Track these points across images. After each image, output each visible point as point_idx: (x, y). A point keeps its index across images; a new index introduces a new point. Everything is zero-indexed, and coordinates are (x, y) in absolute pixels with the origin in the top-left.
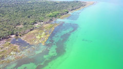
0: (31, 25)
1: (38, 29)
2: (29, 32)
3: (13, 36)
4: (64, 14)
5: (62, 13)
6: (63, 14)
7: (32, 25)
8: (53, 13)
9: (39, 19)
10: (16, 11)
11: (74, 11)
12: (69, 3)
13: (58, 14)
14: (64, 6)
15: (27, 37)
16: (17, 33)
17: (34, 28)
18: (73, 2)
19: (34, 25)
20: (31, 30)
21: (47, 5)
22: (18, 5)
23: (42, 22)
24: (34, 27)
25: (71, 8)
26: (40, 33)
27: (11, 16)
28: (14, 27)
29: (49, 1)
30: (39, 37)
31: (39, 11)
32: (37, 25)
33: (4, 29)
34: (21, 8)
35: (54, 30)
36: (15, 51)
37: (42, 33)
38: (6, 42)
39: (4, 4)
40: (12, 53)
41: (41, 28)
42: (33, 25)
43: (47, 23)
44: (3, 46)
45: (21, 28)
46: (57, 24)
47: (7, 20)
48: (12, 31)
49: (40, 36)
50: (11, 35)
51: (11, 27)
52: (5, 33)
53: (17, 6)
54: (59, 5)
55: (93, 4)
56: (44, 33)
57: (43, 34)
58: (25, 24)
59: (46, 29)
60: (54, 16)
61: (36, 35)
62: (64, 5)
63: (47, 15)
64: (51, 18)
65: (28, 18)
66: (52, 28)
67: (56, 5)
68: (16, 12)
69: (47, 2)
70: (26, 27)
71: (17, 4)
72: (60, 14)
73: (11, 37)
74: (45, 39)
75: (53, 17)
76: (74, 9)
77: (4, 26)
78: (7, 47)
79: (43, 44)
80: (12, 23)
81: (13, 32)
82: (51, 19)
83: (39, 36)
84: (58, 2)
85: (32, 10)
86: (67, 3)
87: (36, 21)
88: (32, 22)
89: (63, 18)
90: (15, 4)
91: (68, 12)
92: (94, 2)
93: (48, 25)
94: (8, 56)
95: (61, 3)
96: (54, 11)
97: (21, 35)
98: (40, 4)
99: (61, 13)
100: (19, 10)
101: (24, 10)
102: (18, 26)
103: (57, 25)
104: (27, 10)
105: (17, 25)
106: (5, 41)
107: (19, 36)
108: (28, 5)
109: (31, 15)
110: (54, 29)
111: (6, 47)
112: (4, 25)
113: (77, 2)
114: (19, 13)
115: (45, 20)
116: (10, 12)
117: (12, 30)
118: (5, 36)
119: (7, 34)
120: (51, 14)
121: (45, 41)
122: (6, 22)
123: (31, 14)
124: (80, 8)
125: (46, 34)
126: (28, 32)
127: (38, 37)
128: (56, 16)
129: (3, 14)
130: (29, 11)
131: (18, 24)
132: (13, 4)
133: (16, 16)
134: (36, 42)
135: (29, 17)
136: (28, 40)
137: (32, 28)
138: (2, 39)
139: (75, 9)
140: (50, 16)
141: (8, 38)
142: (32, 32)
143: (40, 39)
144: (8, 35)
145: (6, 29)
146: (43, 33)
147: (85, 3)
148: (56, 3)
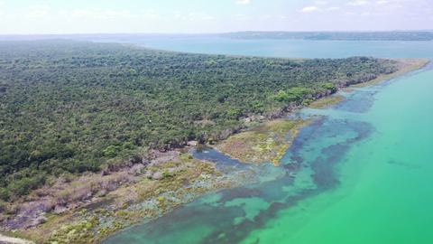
0: (231, 119)
1: (252, 130)
2: (231, 137)
3: (194, 143)
4: (321, 96)
5: (317, 93)
6: (318, 96)
7: (234, 119)
8: (289, 91)
9: (251, 106)
10: (181, 85)
11: (355, 88)
12: (335, 64)
13: (305, 93)
14: (318, 74)
15: (230, 147)
16: (202, 135)
17: (241, 128)
18: (349, 60)
19: (240, 121)
20: (235, 132)
21: (264, 71)
22: (182, 71)
23: (261, 113)
25: (344, 80)
26: (262, 140)
27: (175, 97)
28: (189, 121)
29: (269, 59)
30: (261, 149)
31: (246, 87)
32: (247, 121)
34: (190, 77)
35: (298, 134)
36: (208, 172)
37: (265, 141)
38: (180, 154)
40: (203, 176)
41: (259, 129)
43: (275, 117)
46: (304, 121)
47: (167, 107)
48: (190, 131)
49: (263, 146)
50: (191, 139)
52: (176, 135)
54: (301, 69)
55: (424, 66)
56: (270, 141)
58: (215, 116)
59: (274, 130)
60: (294, 100)
61: (250, 143)
62: (321, 69)
63: (273, 96)
64: (286, 105)
65: (220, 104)
66: (292, 130)
67: (292, 71)
68: (182, 88)
69: (263, 62)
72: (310, 96)
73: (189, 146)
74: (278, 154)
75: (289, 101)
76: (353, 83)
77: (167, 119)
79: (275, 165)
80: (182, 114)
81: (192, 133)
82: (286, 108)
83: (259, 146)
84: (298, 62)
86: (329, 64)
87: (243, 112)
88: (234, 112)
89: (320, 107)
91: (334, 91)
92: (426, 60)
93: (275, 122)
94: (197, 181)
95: (308, 64)
96: (290, 87)
97: (213, 142)
98: (241, 67)
99: (314, 92)
100: (189, 82)
101: (203, 84)
102: (199, 122)
103: (304, 124)
104: (210, 83)
105: (195, 120)
106: (178, 152)
107: (208, 144)
108: (208, 70)
109: (226, 97)
110: (297, 132)
112: (164, 118)
113: (364, 60)
114: (193, 91)
115: (269, 110)
117: (188, 128)
118: (177, 140)
119: (181, 136)
120: (282, 93)
121: (280, 158)
123: (226, 95)
124: (374, 78)
125: (278, 143)
126: (228, 137)
127: (258, 148)
128: (298, 99)
130: (216, 85)
131: (197, 117)
133: (187, 97)
135: (221, 101)
136: (233, 152)
137: (236, 127)
138: (171, 147)
139: (359, 82)
140: (282, 99)
141: (182, 147)
142: (238, 136)
143: (265, 152)
144: (183, 139)
145: (173, 126)
147: (393, 62)
148: (291, 65)
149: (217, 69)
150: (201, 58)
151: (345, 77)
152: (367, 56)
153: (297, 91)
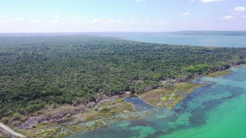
0: (154, 80)
1: (165, 88)
3: (128, 93)
4: (217, 70)
5: (215, 68)
6: (215, 70)
8: (197, 66)
12: (234, 51)
13: (206, 68)
14: (221, 56)
15: (147, 96)
16: (134, 89)
19: (159, 82)
20: (154, 88)
21: (187, 54)
23: (174, 78)
24: (160, 85)
25: (236, 61)
28: (130, 81)
29: (194, 47)
31: (172, 63)
32: (164, 82)
33: (117, 82)
34: (142, 56)
35: (192, 92)
36: (129, 110)
37: (170, 94)
38: (118, 98)
39: (118, 51)
40: (125, 111)
41: (170, 88)
43: (181, 81)
45: (140, 84)
49: (168, 97)
50: (126, 91)
53: (137, 53)
54: (211, 53)
56: (173, 94)
57: (172, 96)
58: (146, 78)
59: (178, 89)
60: (197, 71)
61: (161, 95)
62: (223, 53)
63: (185, 69)
64: (192, 74)
65: (151, 72)
66: (189, 89)
68: (134, 62)
70: (147, 83)
72: (209, 70)
74: (174, 102)
75: (194, 72)
76: (243, 63)
77: (118, 79)
78: (120, 104)
79: (169, 109)
80: (128, 76)
81: (128, 87)
82: (191, 76)
83: (165, 97)
84: (209, 49)
85: (159, 61)
87: (163, 77)
88: (158, 77)
89: (214, 76)
90: (134, 50)
91: (227, 67)
93: (183, 84)
95: (217, 50)
96: (198, 64)
97: (139, 93)
98: (174, 51)
99: (213, 67)
101: (147, 60)
103: (199, 86)
104: (151, 60)
105: (134, 80)
107: (136, 94)
108: (153, 53)
109: (157, 68)
110: (192, 90)
114: (140, 64)
115: (179, 77)
116: (126, 62)
118: (118, 90)
120: (191, 67)
122: (120, 74)
126: (149, 90)
127: (164, 99)
128: (200, 71)
129: (116, 64)
130: (154, 61)
131: (136, 78)
132: (131, 50)
133: (134, 67)
135: (153, 70)
136: (148, 99)
137: (155, 86)
138: (114, 94)
140: (190, 70)
142: (155, 91)
143: (166, 101)
144: (122, 90)
145: (120, 83)
148: (206, 50)
149: (159, 52)
151: (239, 59)
153: (201, 66)
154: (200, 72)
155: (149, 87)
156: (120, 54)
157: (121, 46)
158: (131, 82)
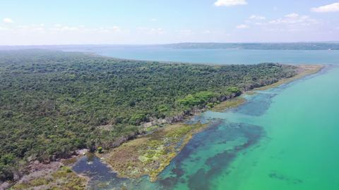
0: (132, 124)
1: (148, 136)
2: (124, 144)
3: (83, 152)
4: (226, 99)
5: (221, 97)
6: (223, 99)
7: (135, 124)
8: (197, 94)
9: (157, 110)
10: (106, 89)
11: (257, 91)
12: (245, 69)
13: (210, 97)
14: (229, 78)
15: (117, 157)
16: (93, 143)
17: (139, 134)
18: (258, 66)
19: (139, 127)
20: (131, 138)
21: (185, 75)
22: (115, 75)
23: (164, 117)
24: (140, 131)
25: (249, 83)
26: (153, 148)
27: (92, 101)
28: (91, 127)
29: (193, 65)
30: (147, 159)
31: (162, 91)
32: (147, 126)
33: (66, 133)
34: (118, 81)
35: (190, 140)
37: (156, 149)
38: (61, 167)
39: (83, 74)
41: (156, 135)
42: (139, 125)
43: (175, 121)
44: (51, 177)
45: (107, 133)
46: (201, 125)
47: (79, 112)
48: (84, 138)
49: (151, 154)
50: (80, 147)
51: (84, 129)
52: (66, 143)
53: (112, 77)
54: (217, 73)
55: (320, 70)
56: (161, 148)
57: (159, 151)
58: (119, 121)
59: (169, 136)
60: (198, 104)
61: (140, 151)
62: (232, 74)
63: (180, 100)
64: (190, 109)
65: (130, 108)
66: (186, 136)
67: (208, 76)
68: (105, 92)
69: (187, 67)
70: (120, 130)
71: (113, 73)
72: (214, 99)
73: (77, 155)
74: (161, 165)
75: (193, 105)
76: (257, 86)
78: (61, 181)
79: (152, 179)
80: (89, 118)
81: (85, 141)
82: (188, 112)
83: (146, 154)
84: (214, 68)
85: (144, 88)
86: (241, 69)
87: (147, 116)
88: (138, 117)
89: (221, 110)
90: (109, 73)
91: (238, 94)
92: (322, 66)
93: (176, 126)
95: (224, 69)
96: (200, 91)
97: (103, 151)
98: (167, 72)
99: (219, 95)
100: (114, 87)
101: (126, 88)
102: (101, 127)
103: (201, 128)
104: (132, 87)
105: (98, 125)
106: (61, 164)
107: (97, 154)
108: (137, 75)
109: (138, 101)
110: (190, 137)
111: (59, 180)
112: (69, 123)
113: (271, 65)
114: (112, 95)
115: (171, 114)
116: (91, 93)
117: (83, 136)
118: (63, 150)
119: (70, 145)
120: (190, 97)
121: (161, 170)
122: (75, 116)
123: (140, 98)
124: (276, 82)
125: (166, 152)
126: (121, 144)
127: (144, 158)
128: (202, 102)
129: (74, 97)
130: (136, 89)
131: (102, 121)
132: (105, 72)
133: (103, 101)
134: (136, 171)
135: (132, 105)
136: (116, 163)
137: (133, 134)
138: (56, 157)
139: (262, 86)
140: (188, 103)
141: (69, 157)
142: (131, 143)
143: (148, 164)
144: (71, 149)
145: (70, 133)
146: (159, 148)
147: (294, 68)
148: (209, 70)
150: (140, 64)
151: (251, 81)
152: (274, 62)
153: (203, 95)
154: (202, 104)
155: (122, 138)
156: (85, 79)
157: (90, 67)
158: (93, 129)
